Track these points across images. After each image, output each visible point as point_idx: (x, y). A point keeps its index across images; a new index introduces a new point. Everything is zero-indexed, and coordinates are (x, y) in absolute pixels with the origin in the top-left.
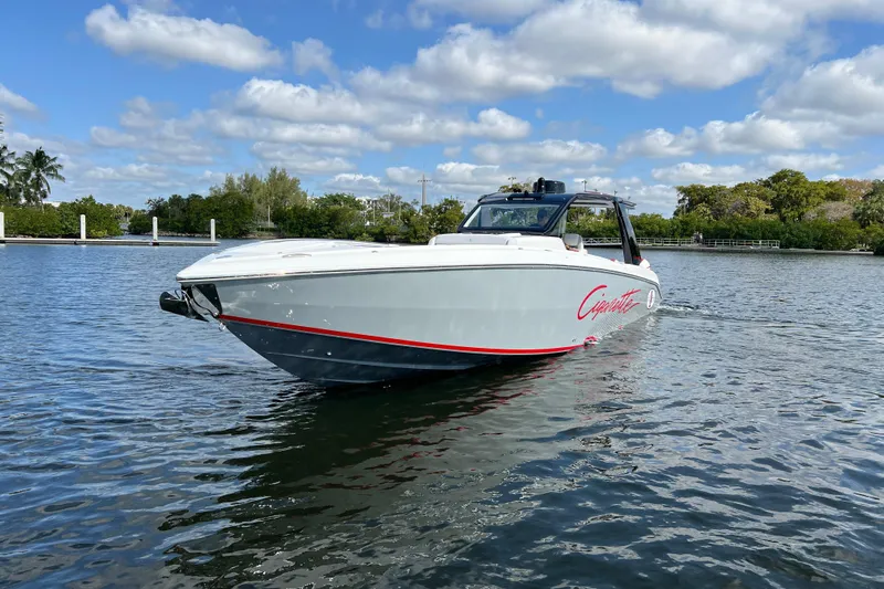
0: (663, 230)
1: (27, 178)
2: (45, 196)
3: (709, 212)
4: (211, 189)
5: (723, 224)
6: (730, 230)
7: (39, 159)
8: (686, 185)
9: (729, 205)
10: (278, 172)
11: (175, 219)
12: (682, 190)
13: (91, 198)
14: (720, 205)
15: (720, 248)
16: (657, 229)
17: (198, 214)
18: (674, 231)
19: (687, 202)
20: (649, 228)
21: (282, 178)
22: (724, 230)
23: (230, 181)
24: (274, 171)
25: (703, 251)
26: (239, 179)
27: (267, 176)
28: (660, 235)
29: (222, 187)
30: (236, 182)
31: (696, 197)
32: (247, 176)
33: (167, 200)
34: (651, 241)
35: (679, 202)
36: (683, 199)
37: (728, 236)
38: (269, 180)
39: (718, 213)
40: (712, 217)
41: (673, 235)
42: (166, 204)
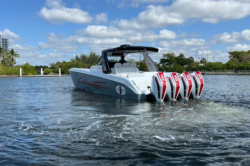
0: (220, 67)
3: (237, 61)
4: (71, 60)
5: (241, 65)
6: (244, 67)
7: (12, 52)
9: (245, 58)
10: (93, 53)
12: (230, 53)
14: (242, 58)
15: (240, 73)
16: (217, 67)
17: (64, 67)
18: (224, 68)
20: (215, 67)
21: (94, 55)
22: (242, 67)
23: (77, 57)
24: (91, 53)
27: (89, 55)
28: (219, 69)
30: (79, 57)
31: (235, 55)
32: (82, 55)
33: (55, 63)
34: (215, 71)
35: (229, 57)
36: (231, 57)
37: (244, 69)
38: (90, 56)
39: (240, 61)
40: (238, 62)
41: (223, 69)
42: (55, 65)
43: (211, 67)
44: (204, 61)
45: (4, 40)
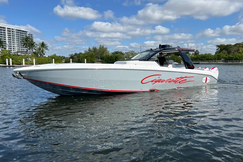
1: (40, 50)
2: (44, 54)
3: (226, 52)
4: (85, 51)
5: (231, 56)
7: (43, 45)
8: (219, 45)
9: (233, 50)
10: (102, 46)
11: (76, 59)
12: (218, 46)
13: (55, 54)
14: (230, 50)
15: (230, 63)
16: (210, 58)
17: (82, 58)
18: (215, 58)
19: (219, 50)
20: (208, 58)
21: (103, 47)
23: (89, 49)
24: (101, 46)
25: (225, 64)
26: (92, 48)
28: (211, 59)
29: (87, 51)
30: (91, 49)
31: (222, 48)
32: (94, 47)
33: (74, 54)
34: (208, 61)
36: (218, 49)
37: (232, 59)
38: (100, 48)
39: (229, 53)
40: (227, 54)
41: (215, 60)
42: (74, 56)
43: (204, 58)
44: (197, 52)
45: (30, 35)
